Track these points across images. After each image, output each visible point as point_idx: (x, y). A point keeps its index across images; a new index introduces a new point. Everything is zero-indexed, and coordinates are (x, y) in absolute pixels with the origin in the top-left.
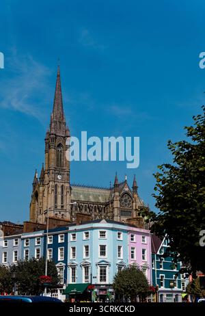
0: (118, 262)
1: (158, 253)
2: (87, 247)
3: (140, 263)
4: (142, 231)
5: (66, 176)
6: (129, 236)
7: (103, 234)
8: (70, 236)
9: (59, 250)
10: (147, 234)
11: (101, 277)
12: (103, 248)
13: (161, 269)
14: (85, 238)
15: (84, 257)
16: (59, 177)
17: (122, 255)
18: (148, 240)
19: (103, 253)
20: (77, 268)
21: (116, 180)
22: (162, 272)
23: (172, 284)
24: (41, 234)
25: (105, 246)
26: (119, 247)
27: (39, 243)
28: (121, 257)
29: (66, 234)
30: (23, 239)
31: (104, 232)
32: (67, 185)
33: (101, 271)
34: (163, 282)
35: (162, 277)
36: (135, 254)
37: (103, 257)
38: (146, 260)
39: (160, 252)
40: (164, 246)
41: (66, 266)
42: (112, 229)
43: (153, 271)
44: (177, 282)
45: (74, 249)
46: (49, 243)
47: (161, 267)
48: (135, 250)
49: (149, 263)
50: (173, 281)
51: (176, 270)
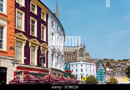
0: (86, 74)
2: (77, 70)
3: (93, 74)
4: (93, 64)
6: (89, 66)
7: (82, 65)
10: (95, 65)
13: (99, 76)
14: (76, 67)
15: (76, 72)
17: (87, 72)
18: (95, 67)
19: (82, 71)
23: (102, 80)
25: (82, 69)
26: (87, 69)
33: (81, 77)
34: (99, 80)
35: (99, 78)
39: (99, 70)
40: (100, 68)
42: (85, 64)
43: (97, 76)
44: (103, 80)
45: (72, 70)
47: (99, 75)
48: (91, 70)
49: (95, 74)
51: (103, 76)
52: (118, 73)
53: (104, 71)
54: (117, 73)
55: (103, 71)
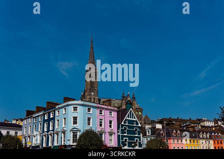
1: (123, 123)
2: (65, 119)
4: (110, 108)
5: (96, 93)
6: (98, 111)
7: (75, 109)
8: (57, 112)
9: (51, 123)
10: (114, 111)
11: (73, 140)
12: (75, 119)
13: (125, 134)
14: (64, 112)
15: (64, 126)
16: (92, 93)
17: (91, 124)
18: (114, 114)
19: (75, 123)
20: (59, 134)
21: (123, 94)
22: (125, 136)
23: (133, 144)
24: (42, 113)
25: (77, 117)
26: (89, 119)
27: (41, 119)
28: (91, 126)
29: (55, 111)
30: (34, 118)
31: (77, 107)
32: (96, 97)
33: (74, 135)
34: (127, 143)
35: (126, 140)
36: (103, 124)
37: (76, 125)
38: (112, 128)
39: (125, 122)
40: (127, 118)
41: (54, 134)
42: (82, 105)
43: (119, 136)
44: (138, 143)
45: (58, 120)
46: (46, 118)
48: (103, 121)
49: (115, 131)
50: (134, 143)
51: (137, 135)
52: (177, 132)
53: (140, 125)
54: (174, 131)
55: (137, 124)
